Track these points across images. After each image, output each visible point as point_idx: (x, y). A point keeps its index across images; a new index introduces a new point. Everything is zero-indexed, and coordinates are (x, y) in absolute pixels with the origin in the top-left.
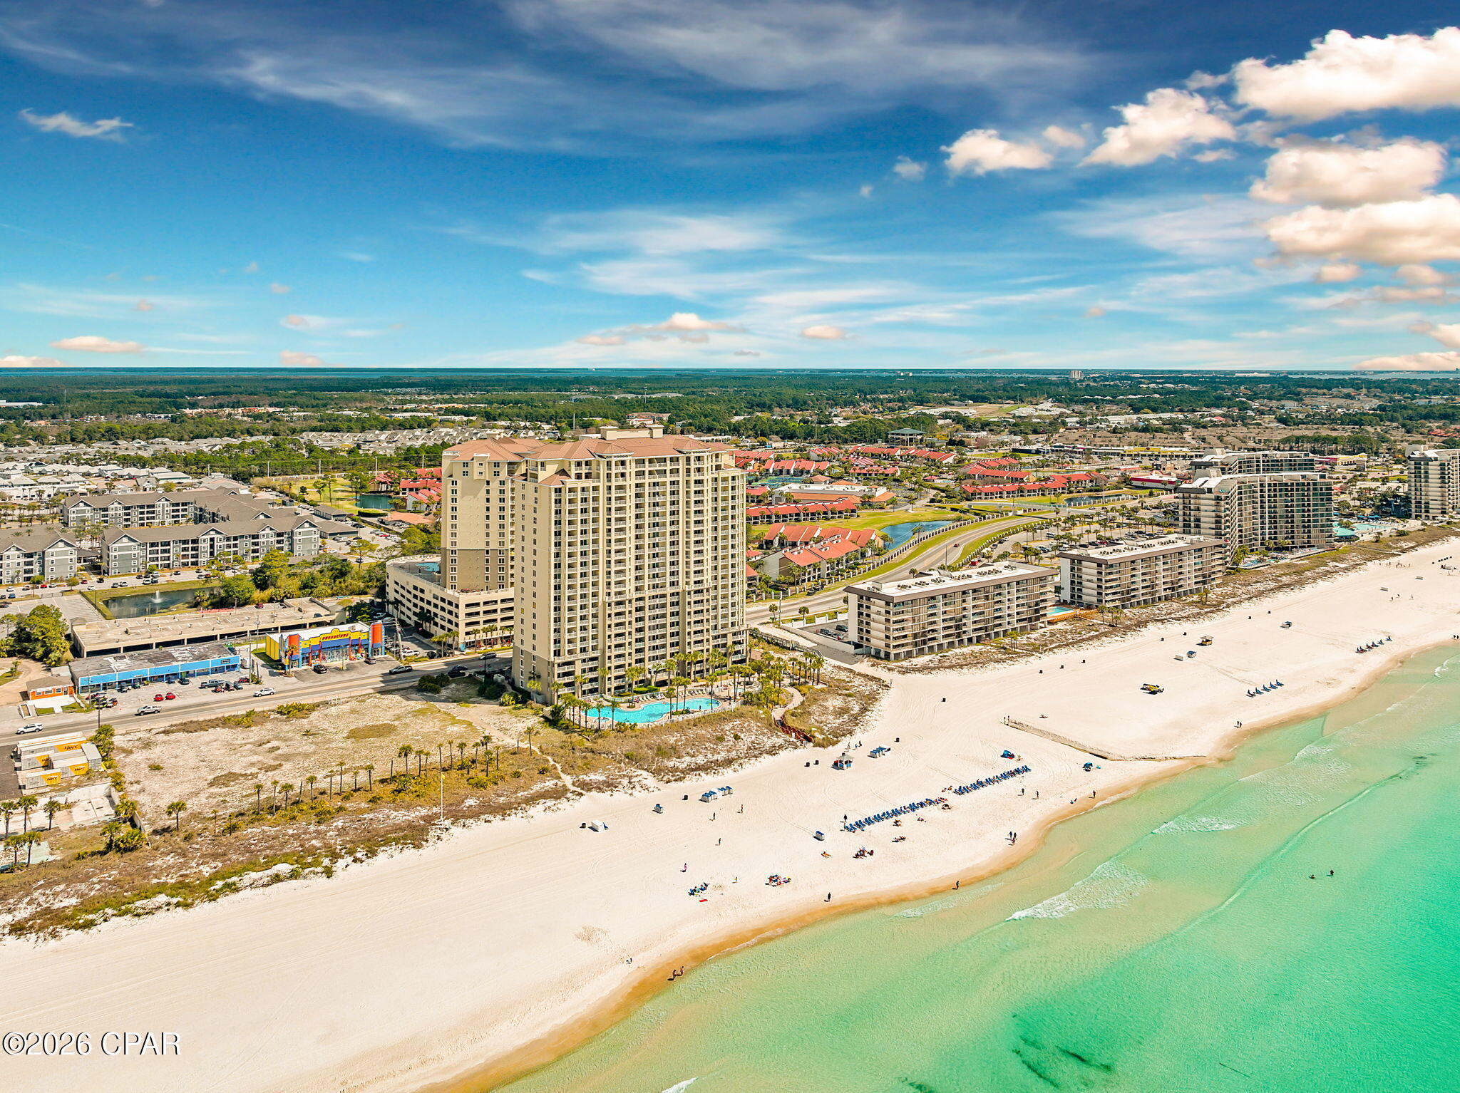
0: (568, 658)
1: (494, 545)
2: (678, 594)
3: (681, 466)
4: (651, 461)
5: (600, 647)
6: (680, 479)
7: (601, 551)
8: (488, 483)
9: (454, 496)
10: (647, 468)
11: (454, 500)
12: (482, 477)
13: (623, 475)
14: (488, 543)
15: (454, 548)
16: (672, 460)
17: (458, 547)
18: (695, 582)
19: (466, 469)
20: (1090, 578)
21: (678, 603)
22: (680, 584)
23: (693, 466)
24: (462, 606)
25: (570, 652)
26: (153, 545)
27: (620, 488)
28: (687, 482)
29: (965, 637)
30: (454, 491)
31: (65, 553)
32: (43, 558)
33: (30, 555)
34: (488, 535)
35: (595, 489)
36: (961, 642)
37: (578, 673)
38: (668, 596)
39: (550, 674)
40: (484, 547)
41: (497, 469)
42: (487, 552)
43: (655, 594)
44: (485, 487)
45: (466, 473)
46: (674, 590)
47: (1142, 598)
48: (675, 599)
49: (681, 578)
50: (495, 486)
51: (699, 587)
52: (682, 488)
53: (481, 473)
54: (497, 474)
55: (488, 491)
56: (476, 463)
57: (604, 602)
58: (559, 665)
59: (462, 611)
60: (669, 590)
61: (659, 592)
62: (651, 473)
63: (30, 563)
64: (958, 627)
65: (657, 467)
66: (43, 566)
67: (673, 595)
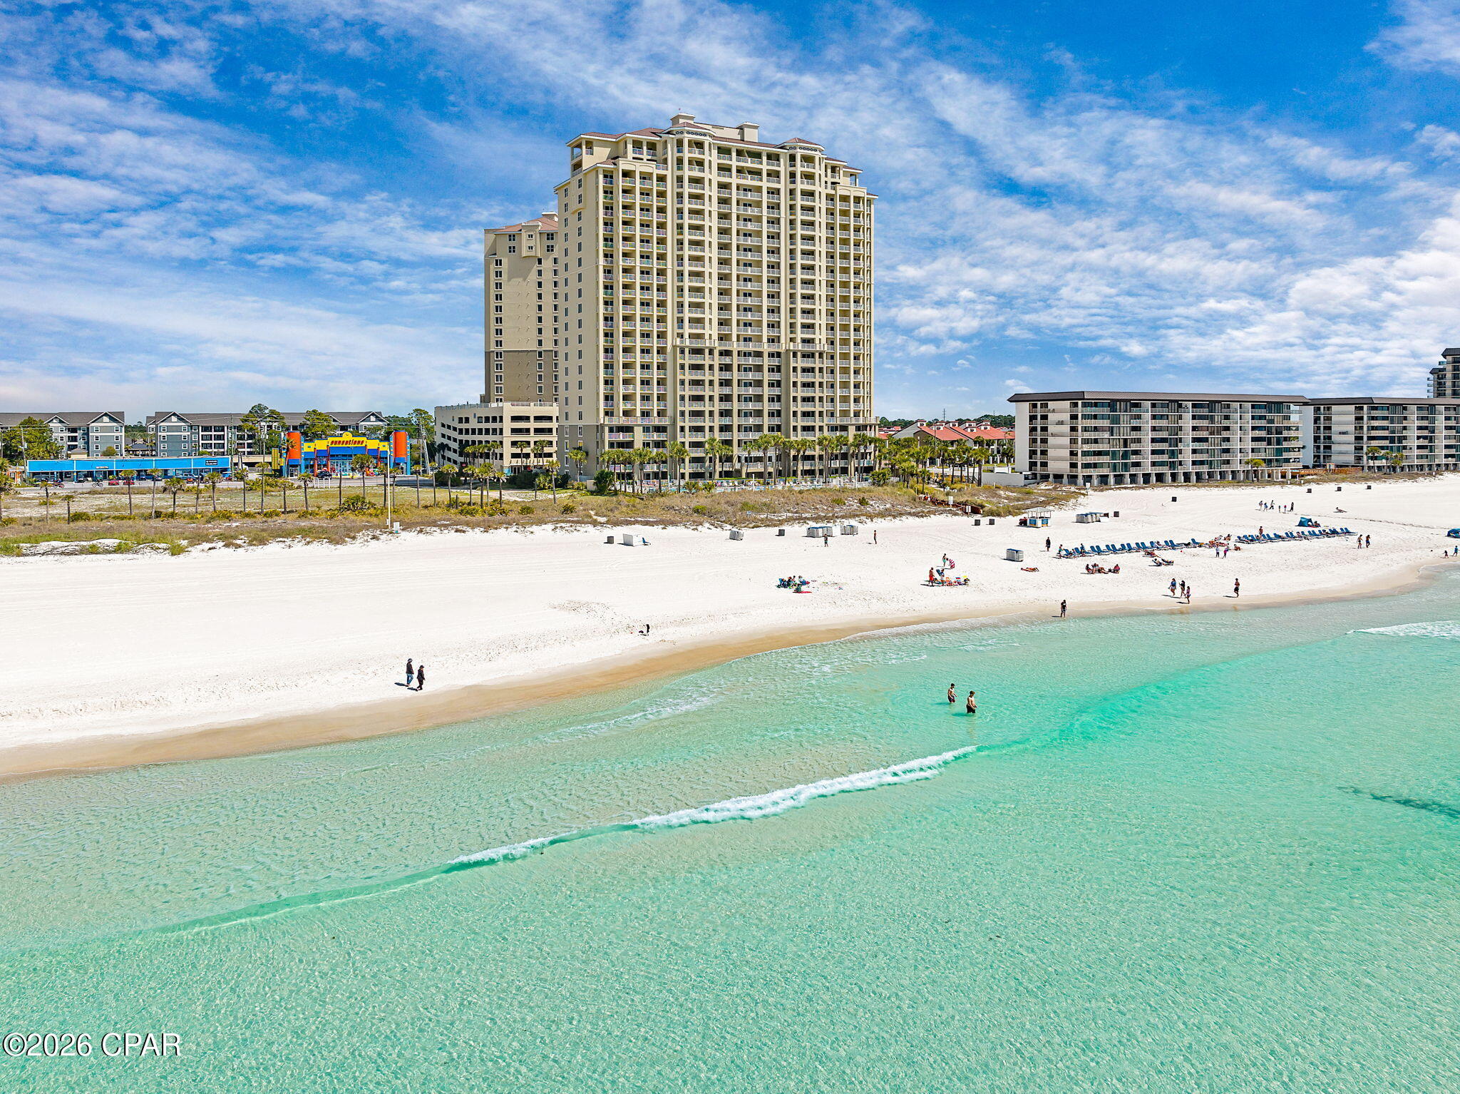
0: (623, 421)
1: (548, 345)
2: (779, 355)
3: (783, 168)
4: (739, 153)
5: (670, 412)
6: (781, 186)
7: (669, 273)
8: (540, 261)
9: (499, 280)
10: (734, 163)
11: (499, 285)
12: (532, 253)
13: (700, 163)
14: (540, 343)
15: (499, 349)
16: (769, 157)
17: (504, 348)
18: (804, 341)
19: (512, 244)
20: (1344, 429)
21: (779, 370)
22: (783, 340)
23: (799, 169)
24: (507, 419)
25: (626, 413)
26: (206, 429)
27: (696, 181)
28: (792, 192)
29: (1180, 470)
30: (499, 274)
31: (110, 429)
32: (88, 434)
33: (74, 430)
34: (540, 331)
35: (661, 179)
36: (1174, 476)
37: (638, 445)
38: (766, 355)
39: (600, 443)
40: (535, 347)
41: (550, 243)
42: (540, 356)
43: (746, 349)
44: (536, 267)
45: (512, 249)
46: (774, 349)
47: (1416, 462)
48: (776, 362)
49: (784, 332)
50: (548, 265)
51: (808, 348)
52: (784, 200)
53: (531, 248)
54: (550, 249)
55: (540, 273)
56: (524, 235)
57: (674, 347)
58: (611, 430)
59: (508, 425)
60: (766, 348)
61: (751, 347)
62: (739, 171)
63: (74, 439)
64: (1172, 454)
65: (749, 163)
66: (87, 443)
67: (771, 355)
